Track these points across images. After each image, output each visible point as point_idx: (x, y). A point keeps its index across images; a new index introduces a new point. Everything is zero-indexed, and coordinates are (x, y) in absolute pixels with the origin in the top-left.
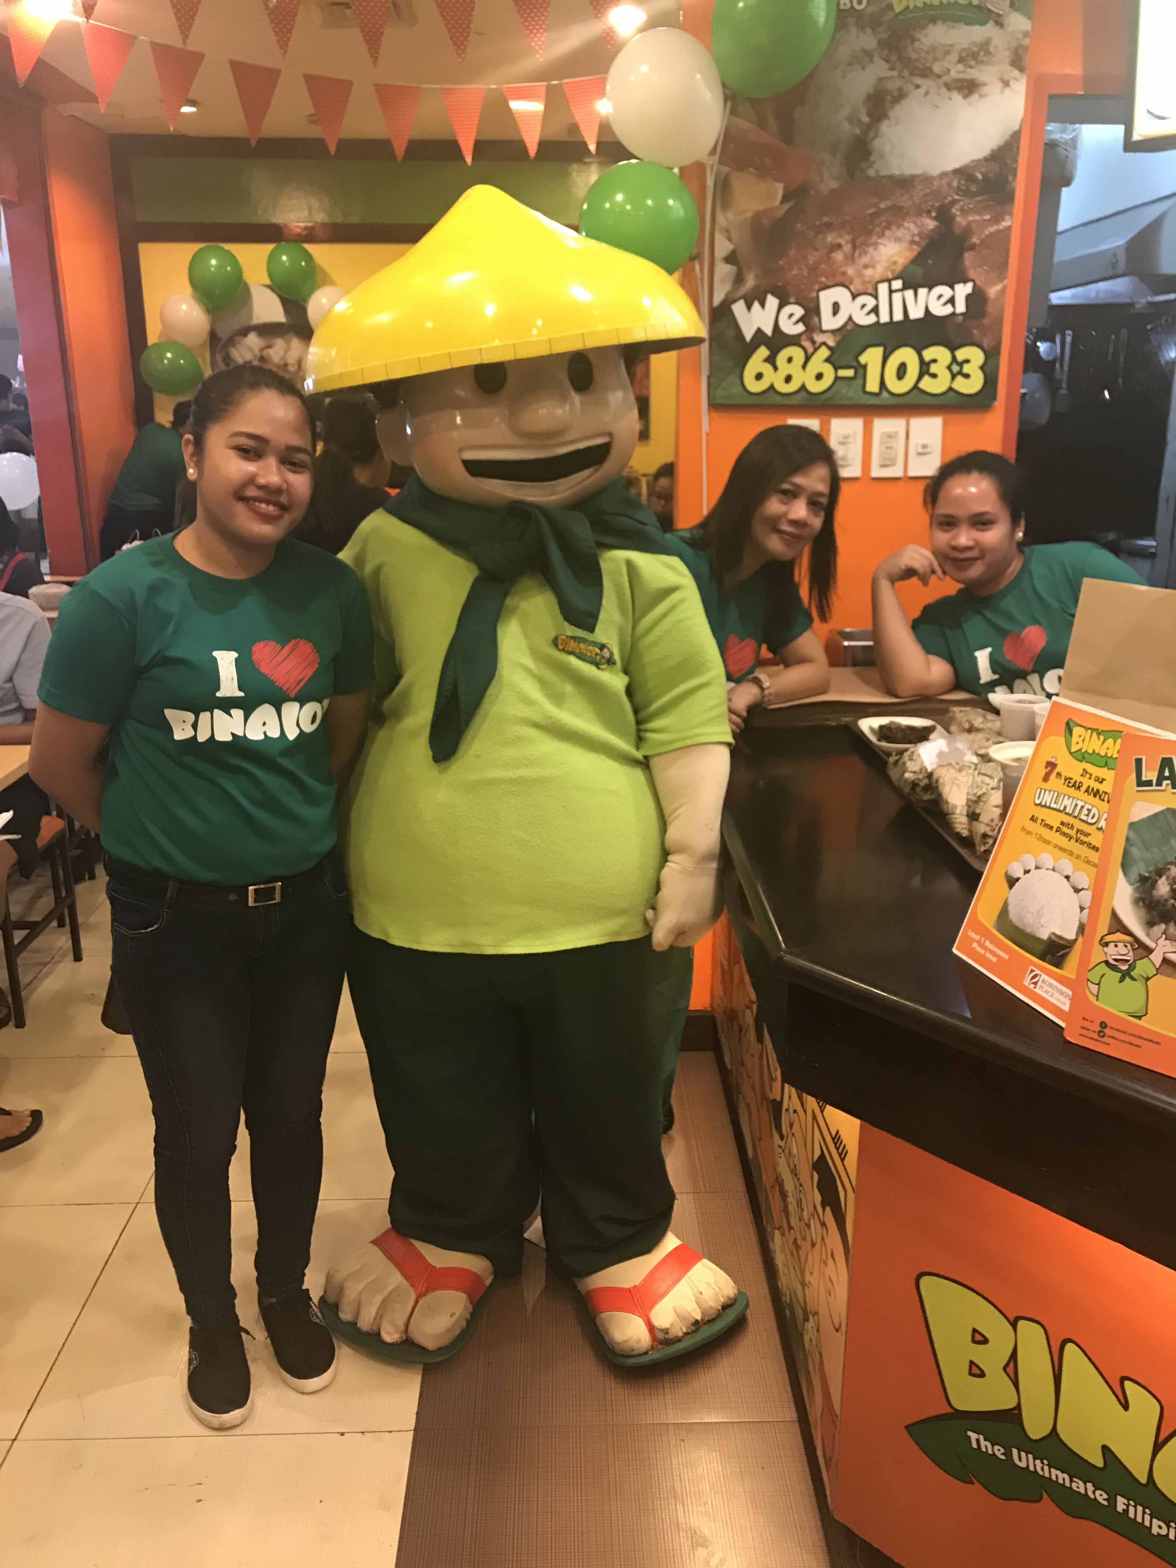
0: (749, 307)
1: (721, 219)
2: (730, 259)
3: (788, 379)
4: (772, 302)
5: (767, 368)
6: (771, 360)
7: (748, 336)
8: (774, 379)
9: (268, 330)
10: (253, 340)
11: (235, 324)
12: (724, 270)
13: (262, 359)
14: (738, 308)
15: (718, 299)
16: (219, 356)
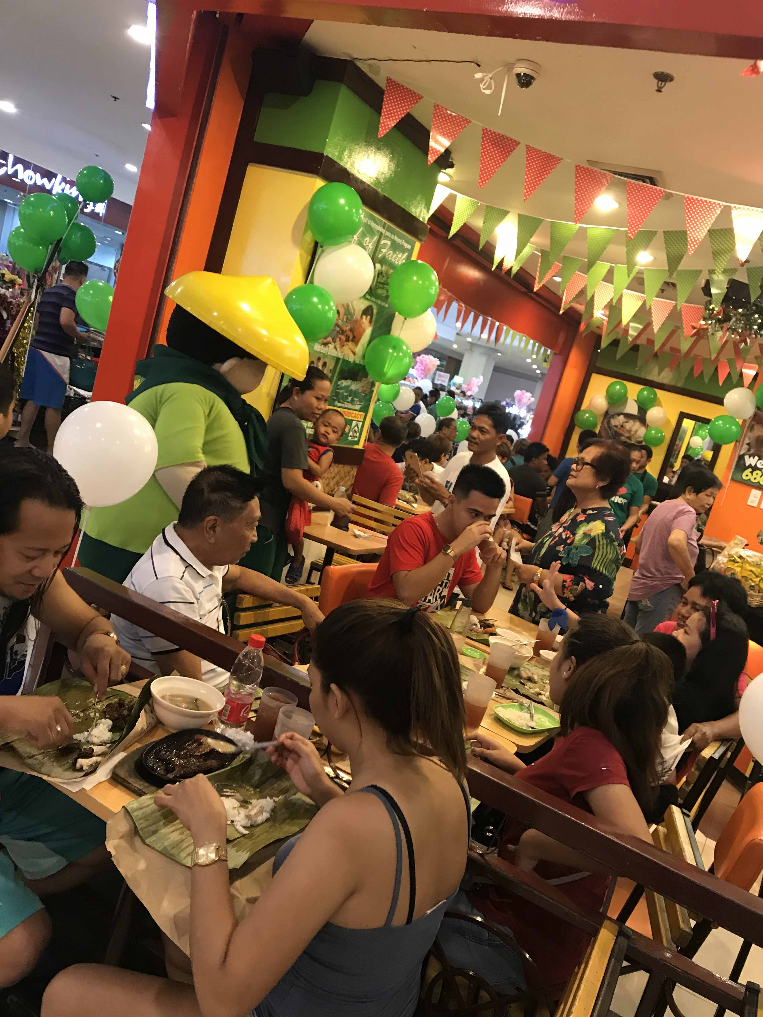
0: (750, 457)
1: (749, 434)
2: (748, 444)
3: (755, 479)
4: (757, 458)
5: (750, 474)
6: (752, 472)
7: (747, 465)
8: (750, 477)
9: (629, 416)
10: (621, 418)
11: (617, 411)
12: (745, 447)
13: (622, 426)
14: (746, 457)
15: (742, 453)
16: (606, 421)
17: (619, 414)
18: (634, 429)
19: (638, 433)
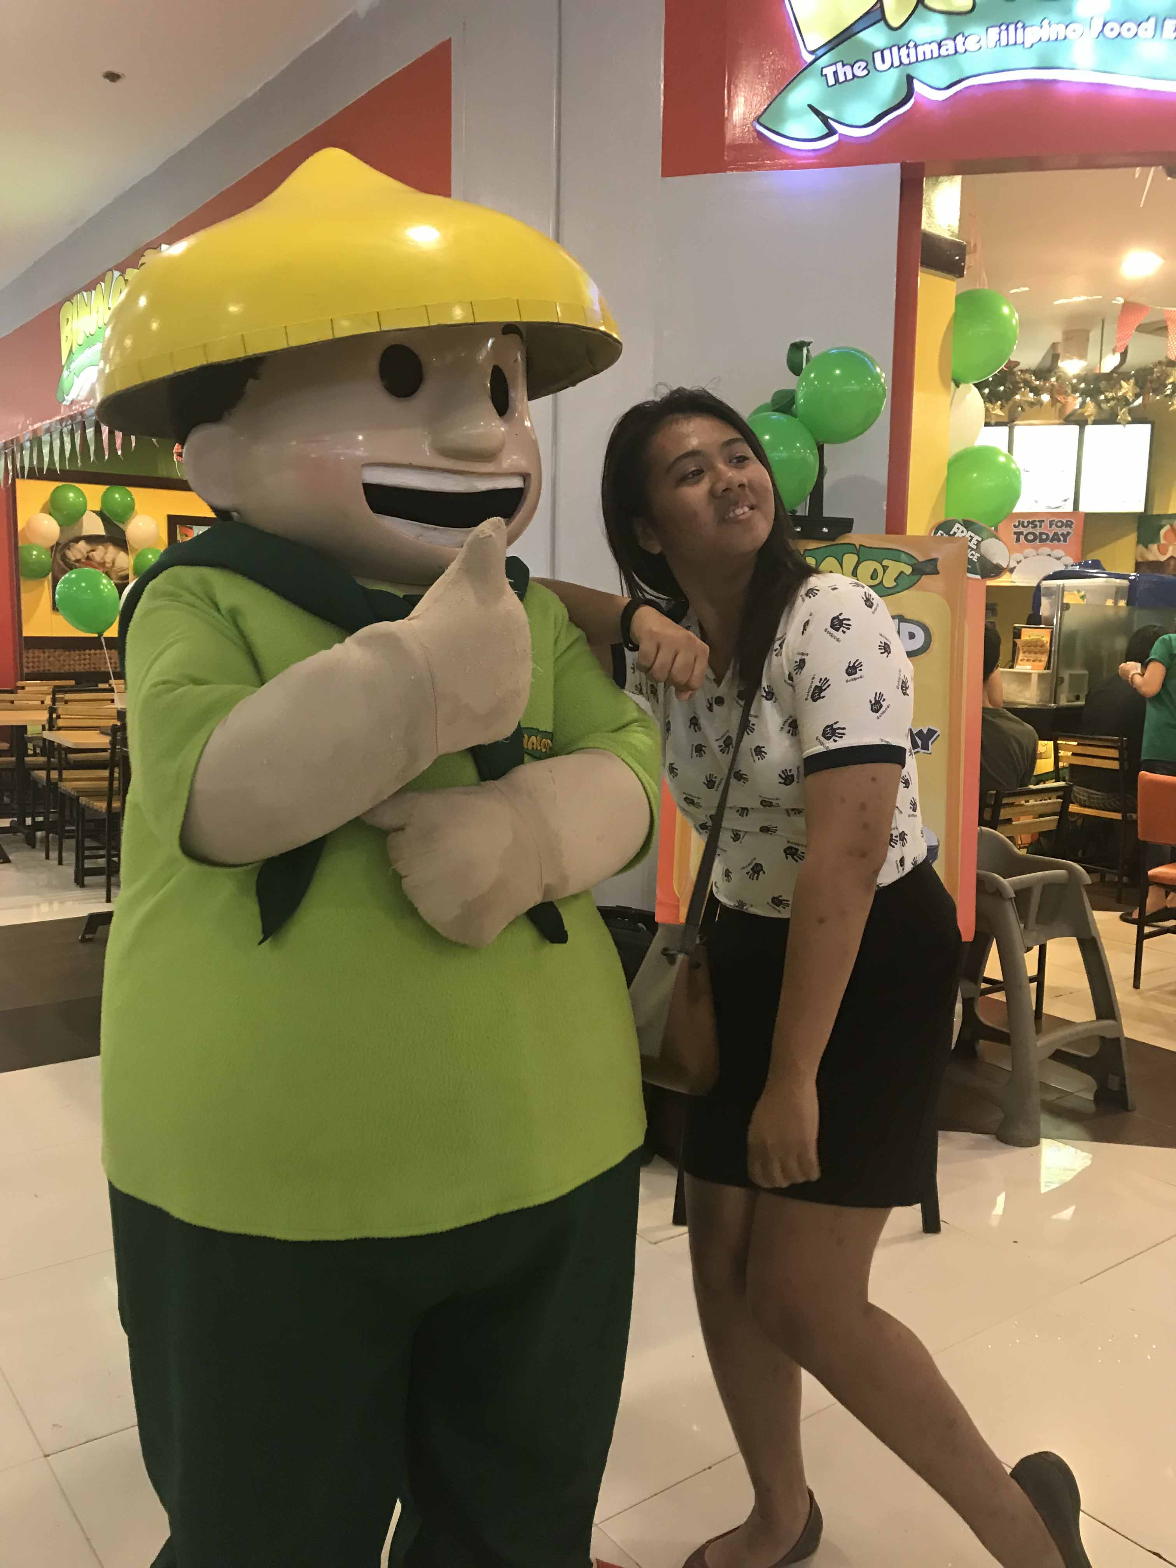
9: (92, 540)
10: (82, 544)
11: (71, 535)
13: (88, 558)
16: (58, 556)
17: (77, 540)
18: (108, 559)
19: (116, 565)
